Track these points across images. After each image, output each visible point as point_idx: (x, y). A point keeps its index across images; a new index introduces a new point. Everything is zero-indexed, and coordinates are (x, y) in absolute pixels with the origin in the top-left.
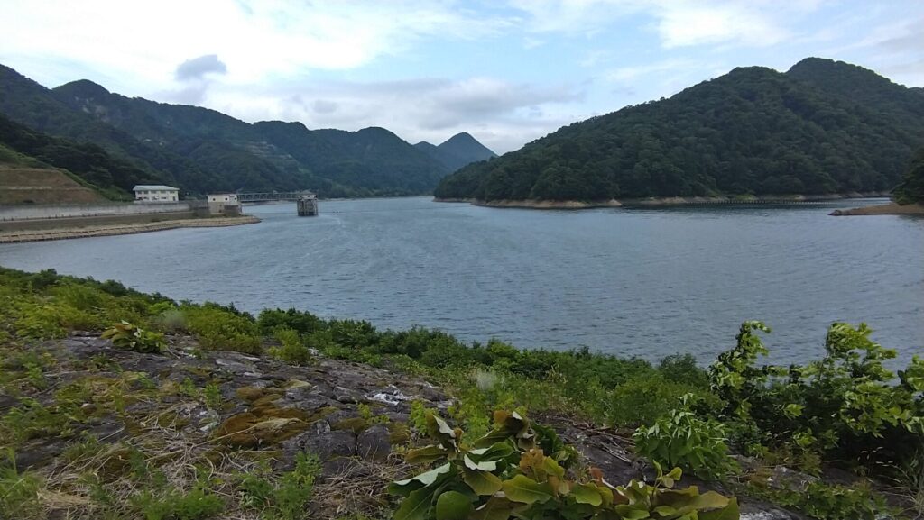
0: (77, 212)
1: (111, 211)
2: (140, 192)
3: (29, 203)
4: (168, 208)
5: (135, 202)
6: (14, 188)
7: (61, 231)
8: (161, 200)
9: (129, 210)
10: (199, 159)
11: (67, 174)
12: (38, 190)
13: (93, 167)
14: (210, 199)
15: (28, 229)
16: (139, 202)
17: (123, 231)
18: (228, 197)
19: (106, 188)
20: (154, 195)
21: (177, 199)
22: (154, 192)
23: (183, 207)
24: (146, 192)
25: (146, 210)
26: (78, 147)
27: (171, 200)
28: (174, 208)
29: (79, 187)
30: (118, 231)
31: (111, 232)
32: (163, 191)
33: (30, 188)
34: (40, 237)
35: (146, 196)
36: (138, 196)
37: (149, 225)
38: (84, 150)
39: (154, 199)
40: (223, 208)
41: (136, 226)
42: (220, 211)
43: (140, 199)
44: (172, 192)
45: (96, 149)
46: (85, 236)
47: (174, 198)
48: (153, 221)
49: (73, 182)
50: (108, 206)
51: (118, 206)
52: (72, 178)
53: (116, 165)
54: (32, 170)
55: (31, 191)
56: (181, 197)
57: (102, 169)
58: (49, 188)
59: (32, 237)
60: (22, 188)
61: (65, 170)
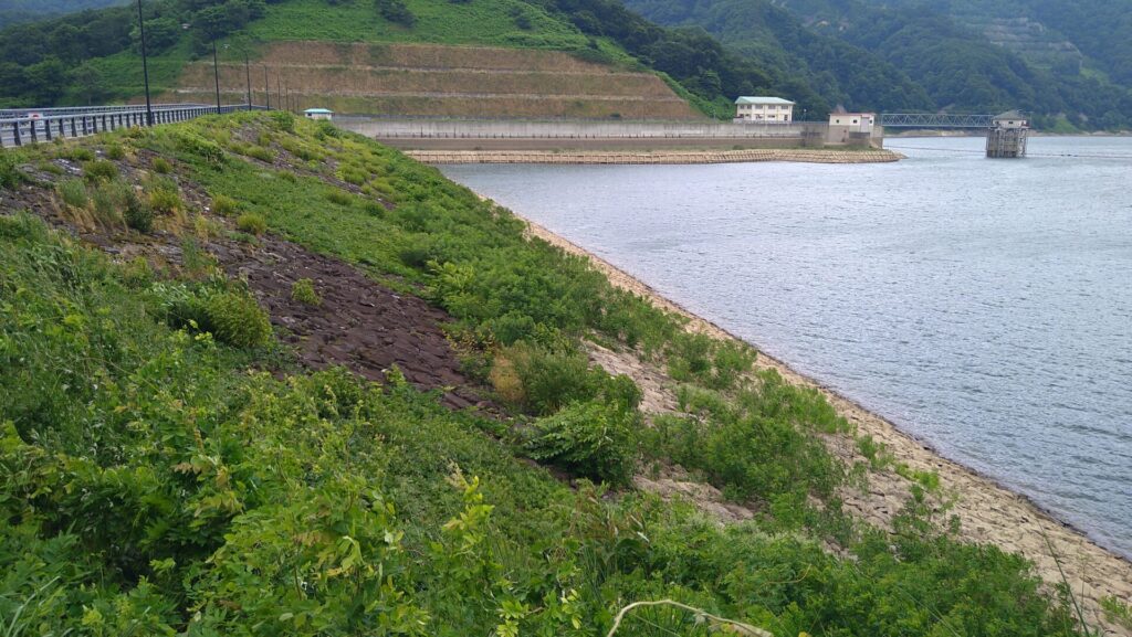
0: (659, 132)
1: (699, 132)
2: (742, 106)
3: (616, 117)
4: (773, 132)
5: (735, 120)
6: (606, 98)
7: (626, 155)
8: (767, 119)
9: (722, 131)
10: (893, 53)
11: (666, 81)
12: (630, 102)
13: (701, 69)
14: (833, 120)
15: (598, 149)
16: (739, 121)
17: (691, 159)
18: (858, 118)
20: (759, 112)
21: (790, 118)
22: (759, 106)
23: (795, 131)
24: (749, 106)
25: (741, 132)
26: (689, 43)
27: (781, 119)
28: (782, 132)
29: (674, 97)
31: (678, 159)
32: (772, 106)
33: (620, 98)
34: (603, 160)
35: (748, 112)
36: (740, 112)
37: (725, 153)
38: (694, 45)
39: (759, 116)
40: (847, 136)
41: (709, 154)
42: (843, 141)
43: (742, 116)
44: (784, 107)
45: (709, 44)
46: (648, 163)
47: (786, 117)
48: (735, 148)
49: (669, 90)
50: (696, 125)
51: (708, 125)
52: (670, 85)
53: (729, 67)
54: (629, 74)
55: (622, 102)
56: (796, 117)
57: (710, 73)
58: (641, 98)
59: (596, 160)
60: (613, 98)
61: (664, 74)
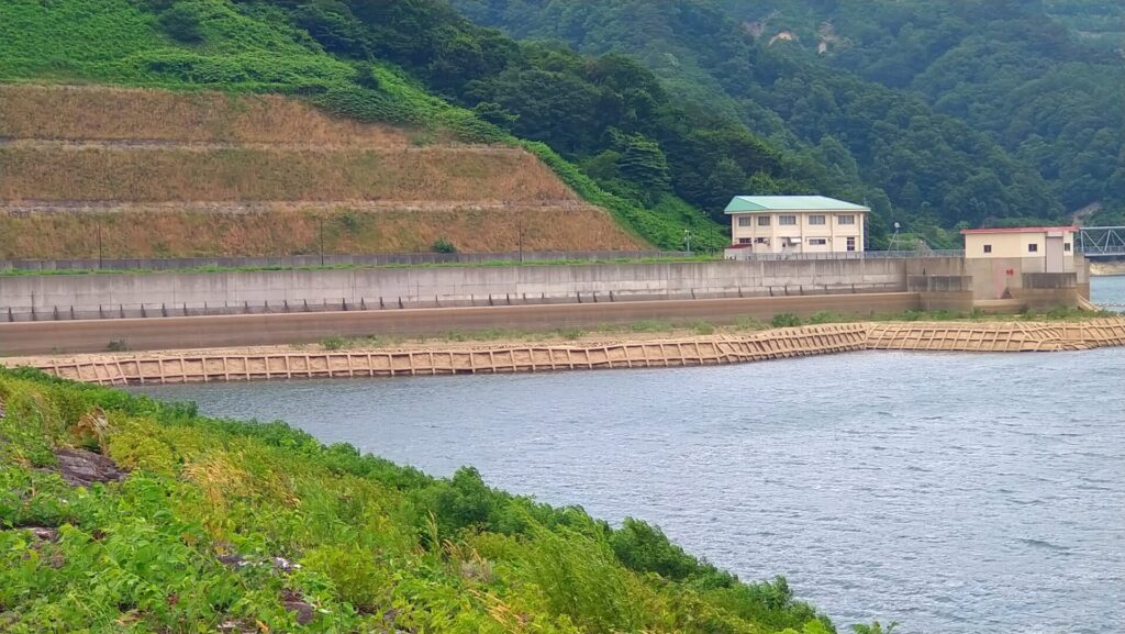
0: (561, 286)
1: (657, 284)
2: (745, 220)
3: (445, 253)
4: (830, 279)
5: (728, 253)
6: (413, 207)
7: (517, 348)
8: (808, 249)
9: (708, 281)
11: (549, 162)
12: (474, 214)
13: (616, 134)
14: (974, 246)
15: (438, 335)
16: (740, 254)
18: (1038, 239)
19: (648, 207)
20: (789, 231)
21: (859, 246)
22: (789, 218)
23: (878, 276)
24: (764, 219)
25: (758, 283)
26: (580, 72)
27: (840, 246)
28: (849, 278)
29: (574, 203)
30: (669, 353)
32: (817, 217)
34: (461, 364)
35: (761, 232)
36: (739, 232)
38: (596, 77)
39: (788, 242)
40: (1017, 283)
42: (1007, 295)
43: (745, 242)
44: (845, 218)
45: (627, 75)
47: (851, 240)
49: (560, 186)
50: (648, 267)
51: (678, 267)
52: (560, 173)
53: (681, 127)
54: (462, 148)
55: (454, 216)
56: (876, 238)
57: (642, 143)
58: (499, 205)
59: (443, 363)
60: (431, 206)
61: (542, 146)
